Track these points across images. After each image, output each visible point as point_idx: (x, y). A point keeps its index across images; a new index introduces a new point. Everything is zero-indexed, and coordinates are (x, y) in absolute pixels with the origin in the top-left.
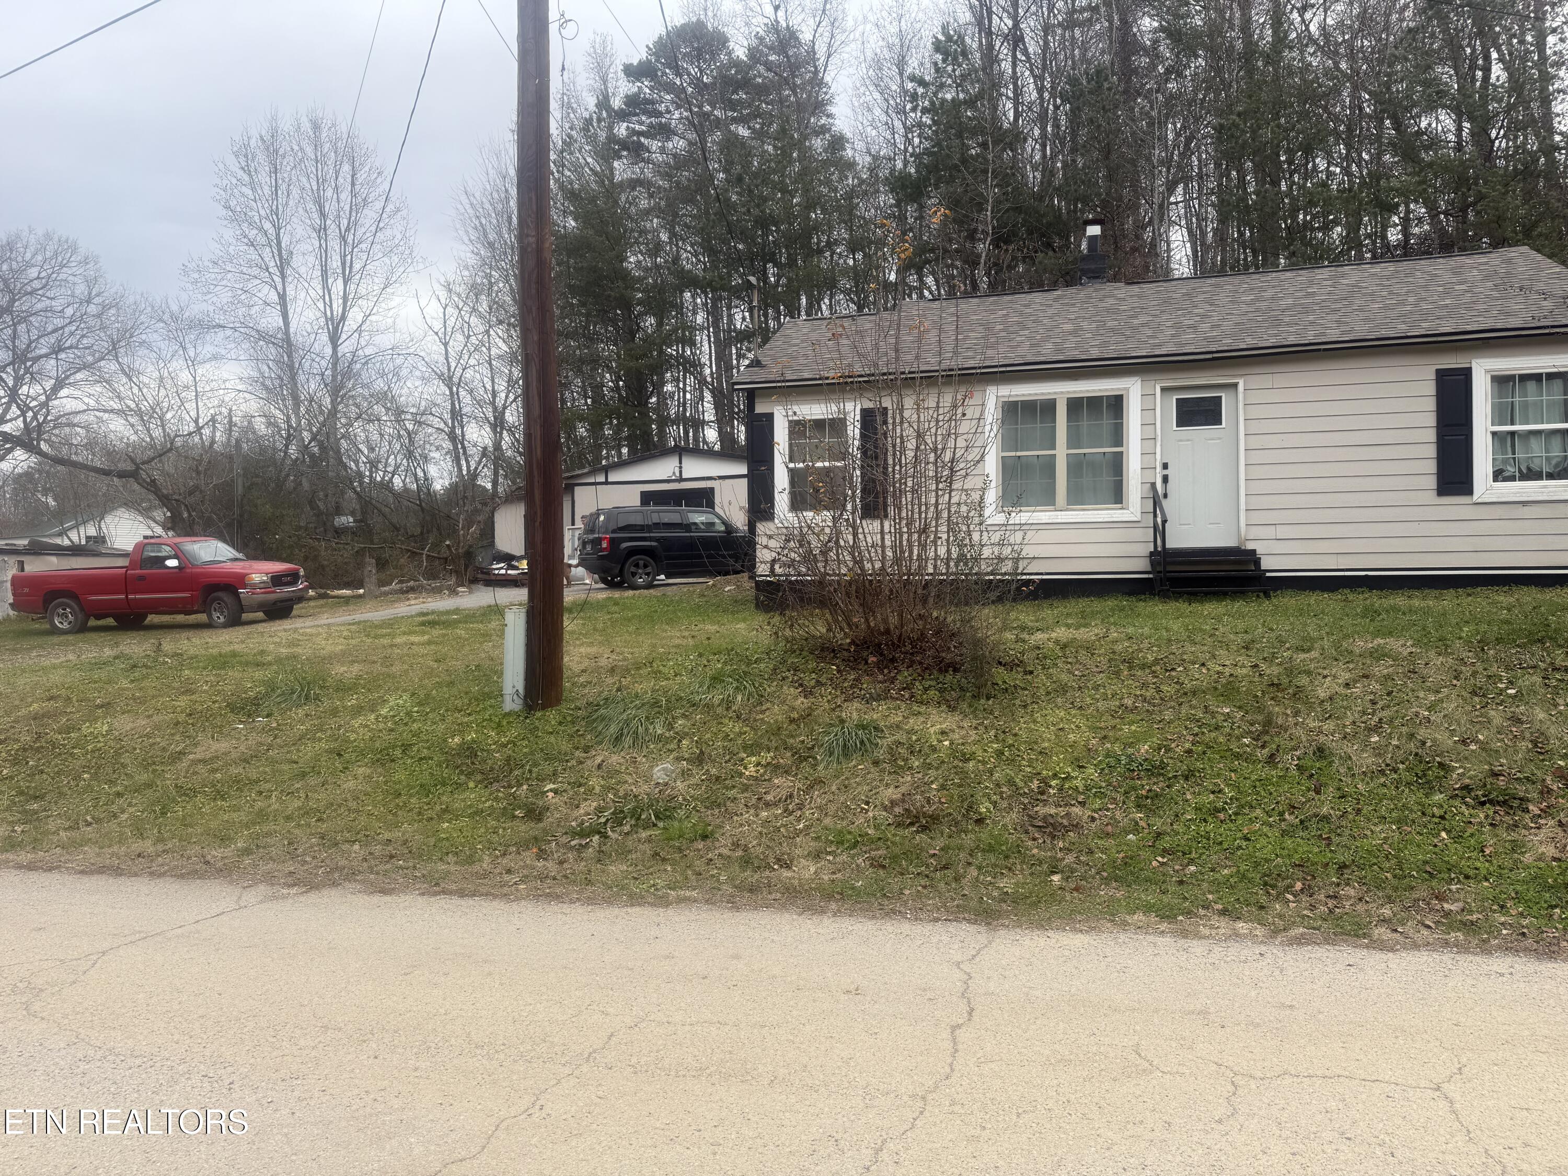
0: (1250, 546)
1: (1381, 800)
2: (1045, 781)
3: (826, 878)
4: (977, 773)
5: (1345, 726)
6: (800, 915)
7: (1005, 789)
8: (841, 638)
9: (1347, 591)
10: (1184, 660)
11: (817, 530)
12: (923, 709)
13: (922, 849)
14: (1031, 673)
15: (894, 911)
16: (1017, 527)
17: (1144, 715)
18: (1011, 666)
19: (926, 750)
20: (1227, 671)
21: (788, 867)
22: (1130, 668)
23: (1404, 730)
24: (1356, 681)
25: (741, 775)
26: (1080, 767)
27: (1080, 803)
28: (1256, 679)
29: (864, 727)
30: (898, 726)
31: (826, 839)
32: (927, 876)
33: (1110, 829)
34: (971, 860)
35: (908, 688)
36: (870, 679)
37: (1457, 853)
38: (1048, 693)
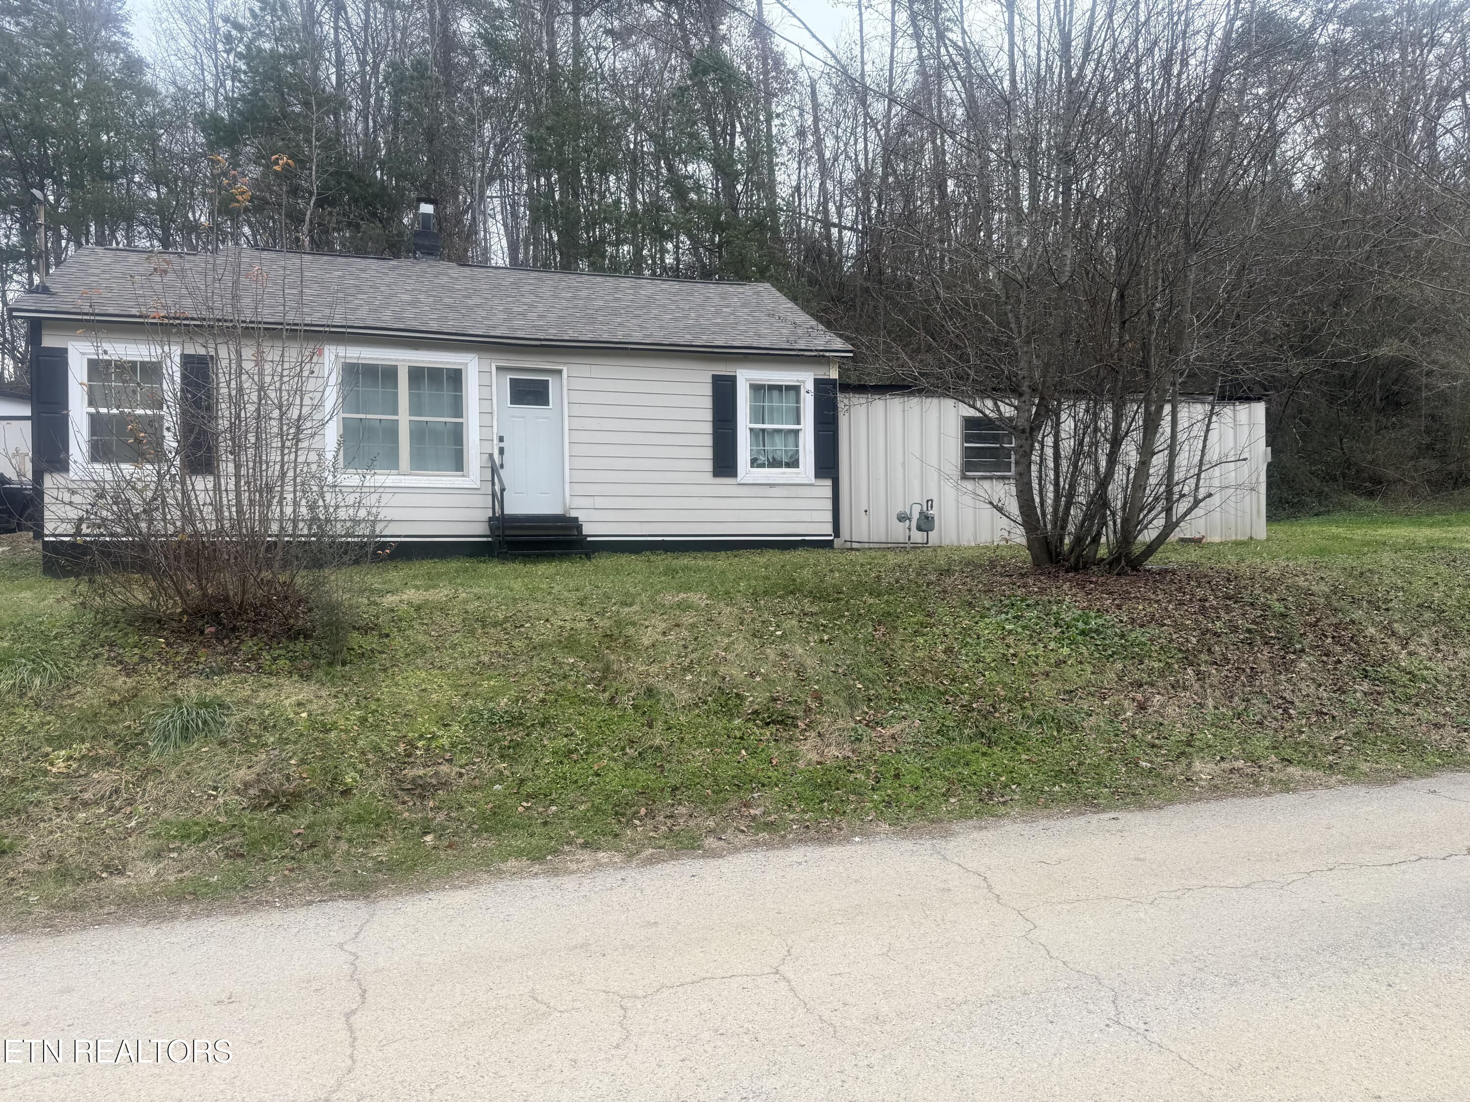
0: (573, 514)
1: (697, 729)
2: (412, 744)
3: (172, 878)
4: (341, 743)
5: (666, 668)
6: (144, 926)
7: (370, 756)
8: (173, 606)
9: (648, 553)
10: (530, 617)
11: (139, 485)
12: (273, 680)
13: (285, 830)
14: (387, 636)
15: (260, 903)
17: (500, 671)
18: (365, 630)
19: (281, 724)
20: (568, 625)
21: (121, 873)
22: (484, 627)
23: (709, 668)
24: (671, 630)
25: (46, 773)
26: (445, 725)
27: (447, 760)
28: (593, 631)
29: (206, 705)
30: (246, 701)
31: (167, 833)
32: (293, 858)
33: (477, 782)
34: (339, 834)
35: (253, 659)
36: (210, 651)
37: (753, 767)
38: (407, 655)
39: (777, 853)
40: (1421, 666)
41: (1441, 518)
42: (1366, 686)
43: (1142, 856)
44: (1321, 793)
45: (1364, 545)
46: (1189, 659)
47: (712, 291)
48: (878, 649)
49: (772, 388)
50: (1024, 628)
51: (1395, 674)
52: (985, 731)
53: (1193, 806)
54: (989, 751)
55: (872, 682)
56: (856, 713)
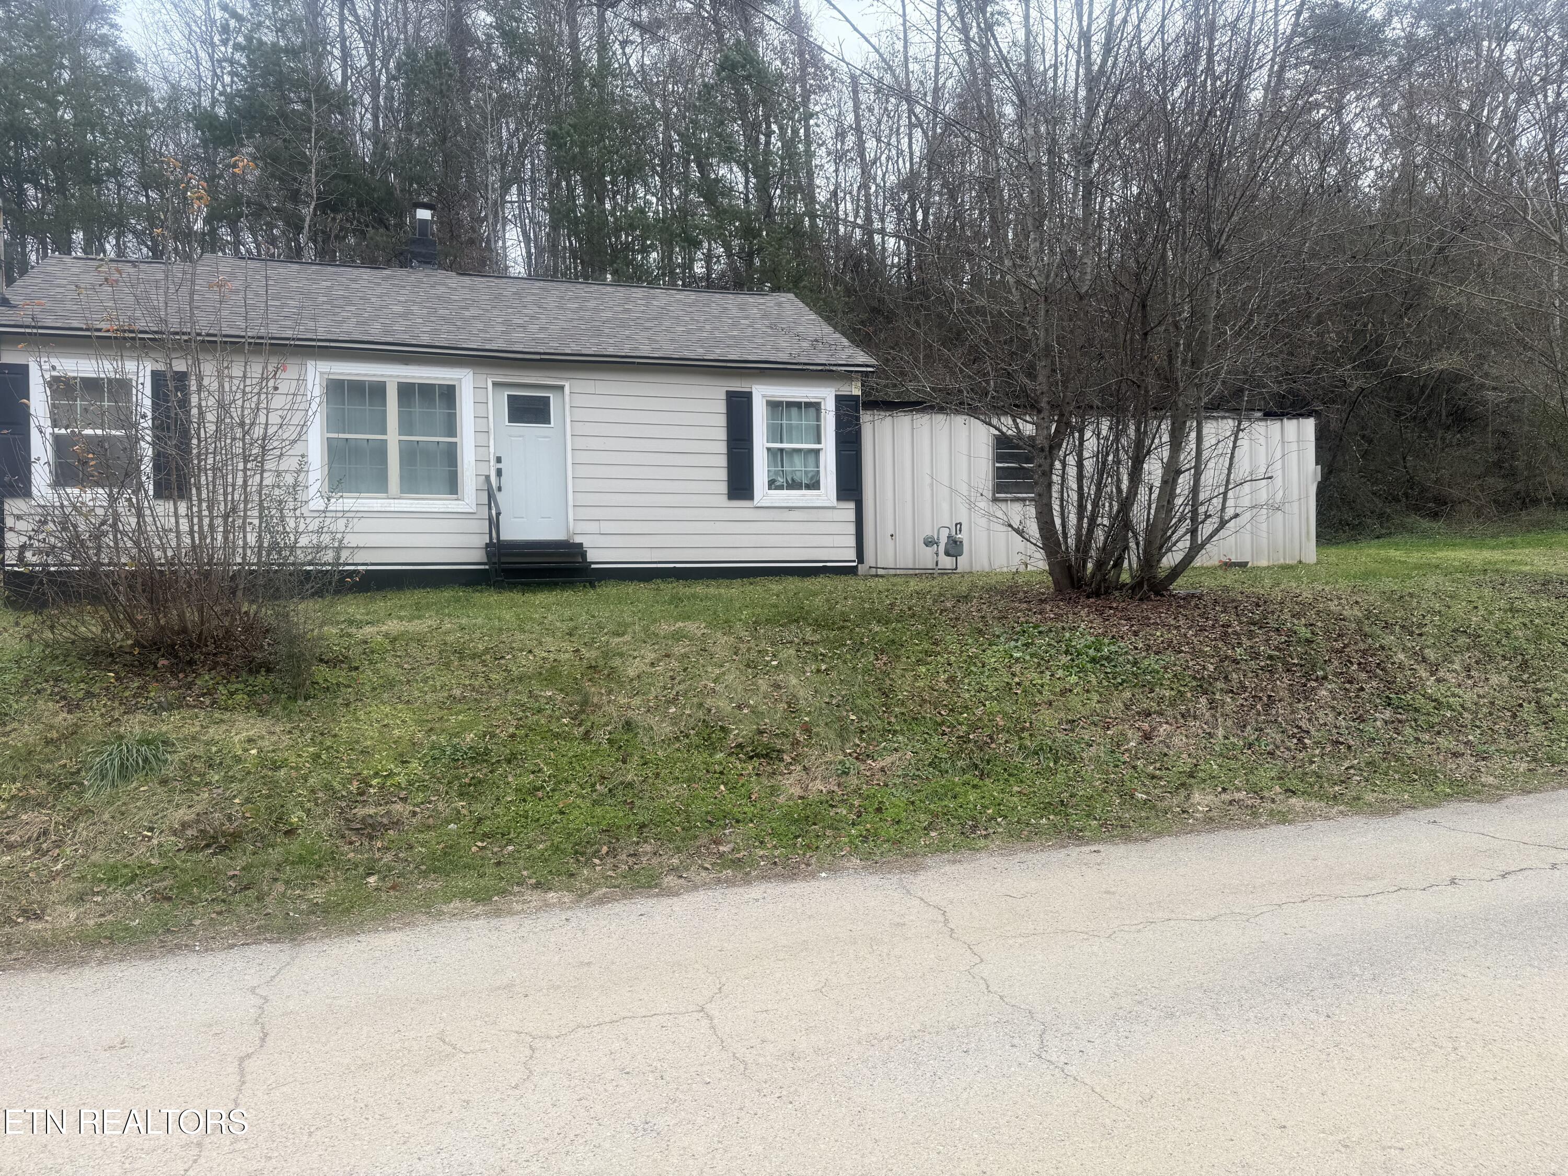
0: (578, 540)
1: (675, 764)
2: (365, 781)
3: (91, 923)
4: (289, 781)
5: (649, 700)
6: (51, 971)
7: (320, 795)
8: (121, 638)
9: (659, 581)
10: (512, 648)
11: (85, 511)
12: (227, 716)
13: (219, 872)
14: (357, 668)
15: (178, 947)
16: (340, 515)
17: (472, 704)
18: (334, 663)
19: (229, 761)
20: (552, 657)
21: (38, 917)
22: (461, 659)
23: (695, 700)
24: (659, 660)
26: (403, 762)
27: (401, 799)
28: (577, 663)
29: (148, 743)
30: (194, 738)
31: (94, 877)
32: (224, 901)
33: (431, 821)
34: (278, 875)
35: (209, 693)
36: (160, 686)
37: (731, 802)
38: (374, 689)
39: (736, 890)
40: (1449, 693)
41: (1505, 539)
42: (1388, 714)
43: (1114, 889)
44: (1319, 825)
45: (1415, 568)
46: (1203, 687)
47: (731, 302)
48: (877, 679)
49: (790, 405)
50: (1032, 656)
51: (1420, 701)
52: (978, 762)
53: (1182, 839)
54: (981, 783)
55: (866, 713)
56: (848, 745)
